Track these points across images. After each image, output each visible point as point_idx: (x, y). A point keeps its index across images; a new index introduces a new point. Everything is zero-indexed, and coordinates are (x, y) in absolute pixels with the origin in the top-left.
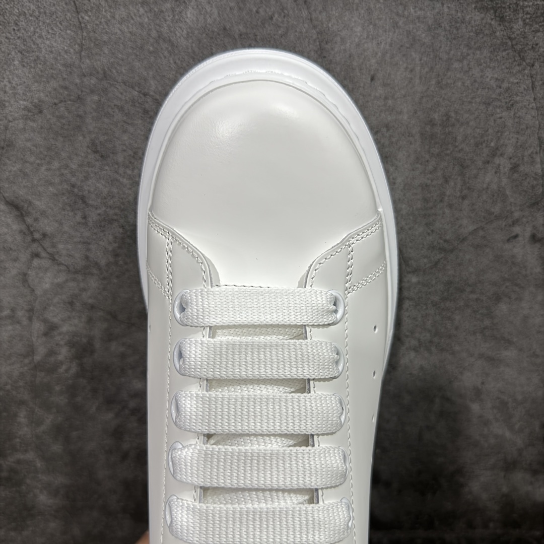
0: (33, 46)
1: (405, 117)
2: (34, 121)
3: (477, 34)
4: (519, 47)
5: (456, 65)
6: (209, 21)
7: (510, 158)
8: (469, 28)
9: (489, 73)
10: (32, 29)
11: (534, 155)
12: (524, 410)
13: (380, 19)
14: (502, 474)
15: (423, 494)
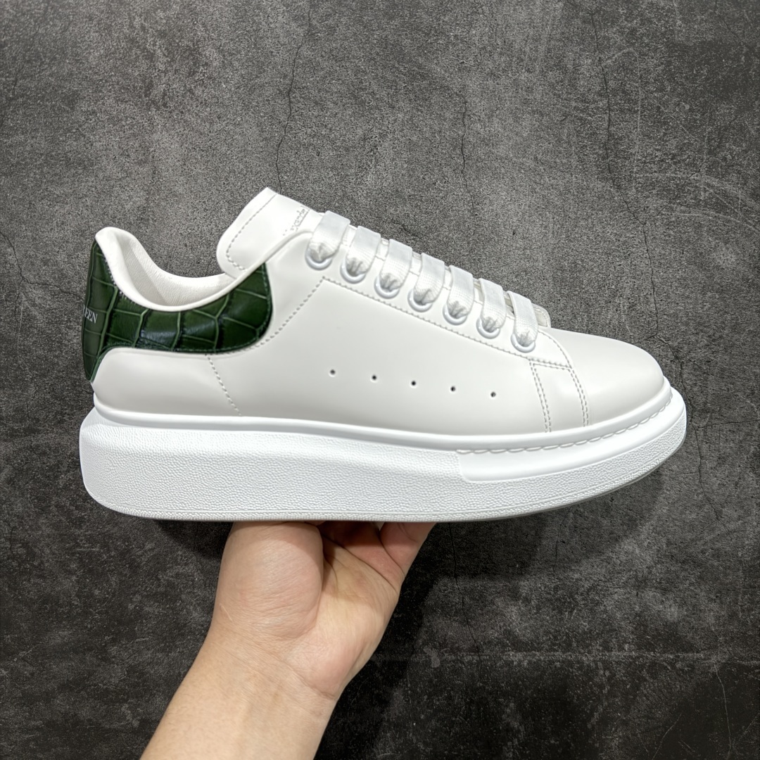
0: (239, 198)
1: (541, 264)
3: (599, 198)
4: (633, 209)
5: (582, 223)
7: (629, 299)
8: (593, 194)
9: (609, 229)
10: (239, 184)
11: (649, 297)
12: (651, 528)
13: (521, 186)
14: (635, 592)
15: (561, 612)
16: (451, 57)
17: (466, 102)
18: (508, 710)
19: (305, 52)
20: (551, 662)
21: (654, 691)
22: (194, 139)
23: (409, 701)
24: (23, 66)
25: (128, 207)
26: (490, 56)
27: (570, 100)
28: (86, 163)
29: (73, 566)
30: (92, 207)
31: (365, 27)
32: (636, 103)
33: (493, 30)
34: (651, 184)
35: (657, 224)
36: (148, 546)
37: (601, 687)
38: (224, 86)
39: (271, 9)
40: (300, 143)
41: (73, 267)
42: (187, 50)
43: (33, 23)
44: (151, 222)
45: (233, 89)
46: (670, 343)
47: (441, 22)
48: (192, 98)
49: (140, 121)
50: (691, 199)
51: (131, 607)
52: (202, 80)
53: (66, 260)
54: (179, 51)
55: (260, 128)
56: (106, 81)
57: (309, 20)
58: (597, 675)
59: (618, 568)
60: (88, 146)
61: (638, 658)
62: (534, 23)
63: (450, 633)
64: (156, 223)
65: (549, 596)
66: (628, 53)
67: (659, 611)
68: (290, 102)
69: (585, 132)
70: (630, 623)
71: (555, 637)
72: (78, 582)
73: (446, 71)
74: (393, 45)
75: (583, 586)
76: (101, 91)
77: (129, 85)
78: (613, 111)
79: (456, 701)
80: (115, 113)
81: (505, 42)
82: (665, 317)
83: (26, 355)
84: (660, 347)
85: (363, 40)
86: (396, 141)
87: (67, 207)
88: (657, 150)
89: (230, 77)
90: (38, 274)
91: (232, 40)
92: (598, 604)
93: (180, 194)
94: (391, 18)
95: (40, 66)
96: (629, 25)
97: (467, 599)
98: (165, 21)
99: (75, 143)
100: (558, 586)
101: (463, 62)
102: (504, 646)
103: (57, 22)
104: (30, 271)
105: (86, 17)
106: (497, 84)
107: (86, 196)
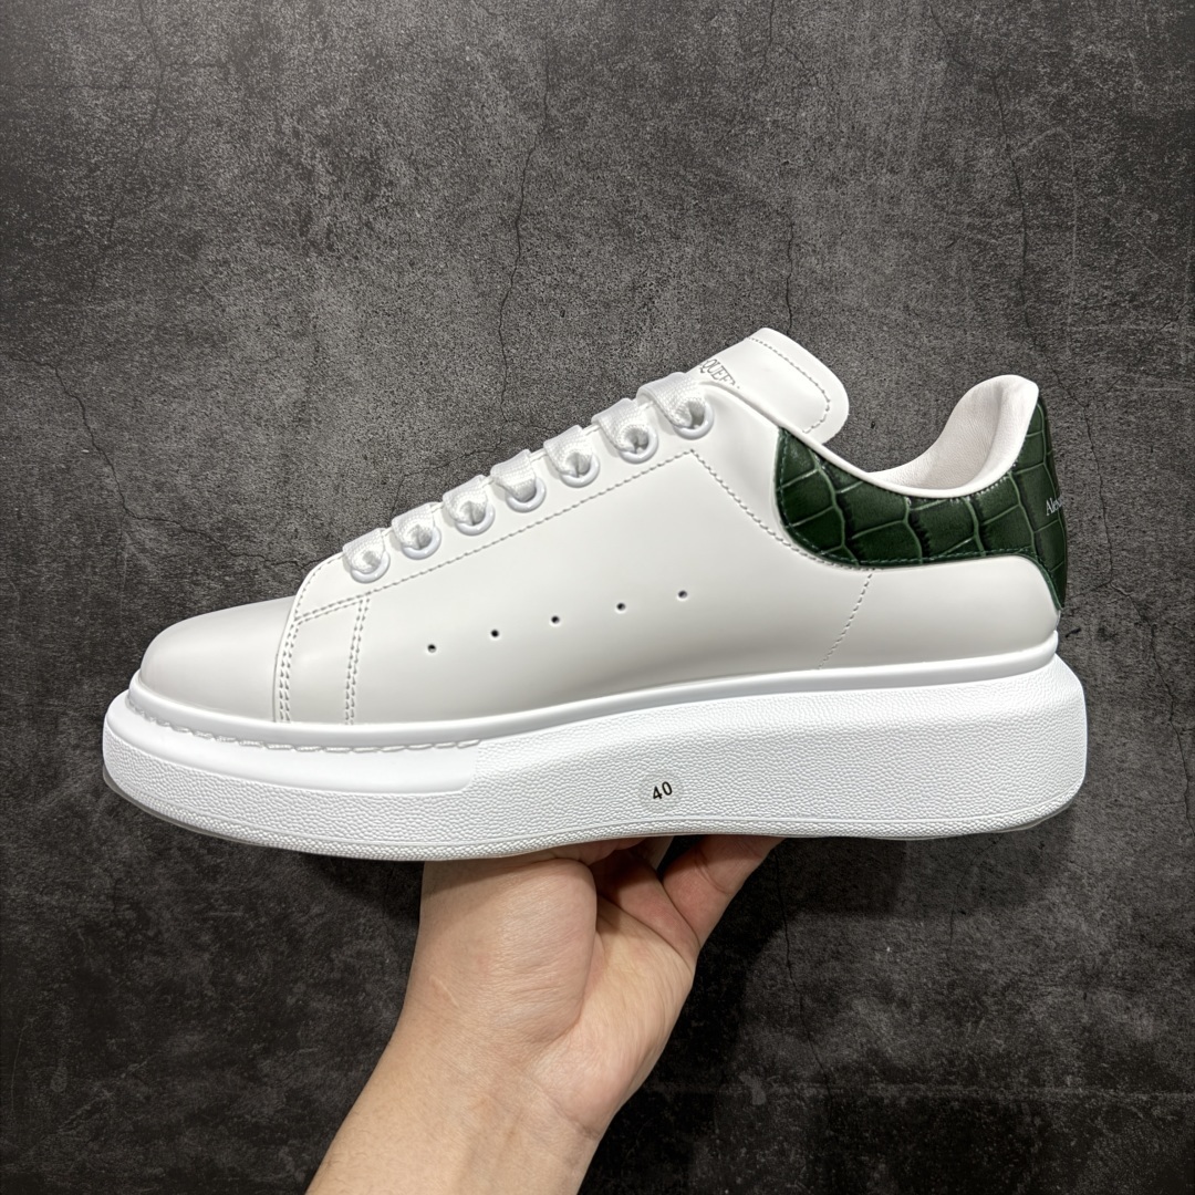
0: (443, 384)
2: (437, 476)
4: (1067, 383)
6: (666, 356)
8: (1001, 360)
10: (444, 363)
11: (1096, 521)
12: (1107, 890)
13: (883, 351)
14: (1081, 993)
15: (959, 1023)
16: (768, 155)
17: (792, 225)
18: (876, 1175)
19: (541, 158)
20: (945, 1102)
21: (1116, 1152)
22: (375, 298)
23: (717, 1155)
24: (122, 198)
25: (279, 402)
26: (831, 150)
27: (961, 213)
28: (215, 338)
29: (206, 938)
30: (226, 403)
31: (632, 115)
32: (1069, 215)
33: (834, 110)
34: (1096, 342)
35: (1108, 406)
36: (315, 910)
37: (1028, 1143)
38: (419, 216)
39: (488, 95)
40: (534, 298)
41: (201, 493)
42: (361, 163)
43: (136, 135)
44: (314, 424)
45: (432, 220)
46: (1134, 595)
47: (751, 100)
48: (370, 236)
49: (294, 273)
50: (1164, 363)
51: (291, 1001)
52: (385, 207)
53: (189, 483)
54: (350, 166)
55: (473, 278)
56: (243, 215)
57: (546, 108)
58: (1020, 1124)
59: (1052, 954)
60: (218, 312)
61: (1089, 1098)
62: (899, 95)
63: (780, 1053)
64: (321, 426)
65: (940, 998)
66: (1054, 135)
67: (1122, 1024)
68: (519, 236)
69: (985, 264)
70: (1074, 1041)
71: (951, 1062)
72: (212, 961)
73: (759, 178)
74: (676, 141)
75: (996, 982)
76: (235, 230)
77: (277, 220)
78: (1030, 228)
79: (792, 1158)
80: (256, 262)
81: (853, 127)
82: (1124, 553)
83: (133, 625)
84: (1116, 602)
85: (630, 136)
86: (683, 290)
87: (190, 405)
88: (1106, 288)
89: (427, 201)
90: (148, 504)
91: (428, 144)
92: (1020, 1010)
93: (356, 381)
94: (673, 99)
95: (146, 197)
96: (1056, 91)
97: (808, 1001)
98: (328, 122)
99: (198, 309)
100: (954, 981)
101: (787, 163)
102: (868, 1074)
103: (171, 131)
104: (136, 500)
105: (213, 122)
106: (843, 194)
107: (216, 387)
